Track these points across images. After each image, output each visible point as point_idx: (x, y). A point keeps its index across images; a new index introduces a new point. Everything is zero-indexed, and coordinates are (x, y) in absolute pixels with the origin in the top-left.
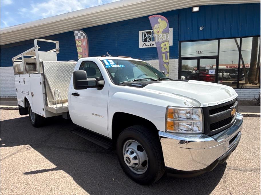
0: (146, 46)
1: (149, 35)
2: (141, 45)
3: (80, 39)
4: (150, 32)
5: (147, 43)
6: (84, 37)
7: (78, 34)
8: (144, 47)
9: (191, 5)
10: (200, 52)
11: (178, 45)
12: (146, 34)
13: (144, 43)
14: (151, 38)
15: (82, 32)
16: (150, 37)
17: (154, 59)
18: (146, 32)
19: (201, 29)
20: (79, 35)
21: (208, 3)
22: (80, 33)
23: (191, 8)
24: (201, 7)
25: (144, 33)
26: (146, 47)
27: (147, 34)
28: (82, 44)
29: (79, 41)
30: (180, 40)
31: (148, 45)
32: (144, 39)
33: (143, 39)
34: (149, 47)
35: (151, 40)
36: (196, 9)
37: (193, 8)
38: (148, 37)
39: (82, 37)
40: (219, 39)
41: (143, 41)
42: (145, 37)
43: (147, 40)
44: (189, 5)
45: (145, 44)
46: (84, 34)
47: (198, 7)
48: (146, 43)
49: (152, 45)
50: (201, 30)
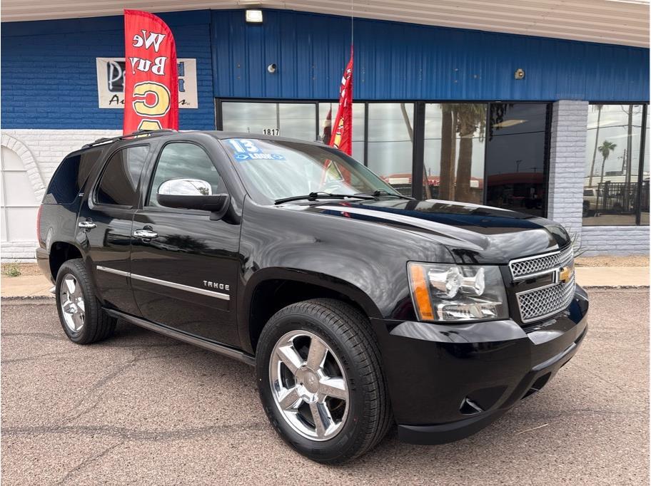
0: (120, 104)
2: (106, 99)
5: (123, 96)
8: (114, 105)
10: (272, 131)
11: (214, 108)
13: (114, 93)
18: (118, 62)
19: (270, 69)
23: (241, 12)
24: (266, 12)
25: (113, 65)
26: (121, 106)
27: (123, 70)
30: (217, 95)
32: (113, 83)
33: (110, 82)
36: (254, 16)
37: (248, 12)
40: (317, 101)
41: (111, 87)
42: (115, 76)
43: (122, 87)
45: (115, 96)
47: (260, 12)
48: (118, 94)
50: (270, 73)
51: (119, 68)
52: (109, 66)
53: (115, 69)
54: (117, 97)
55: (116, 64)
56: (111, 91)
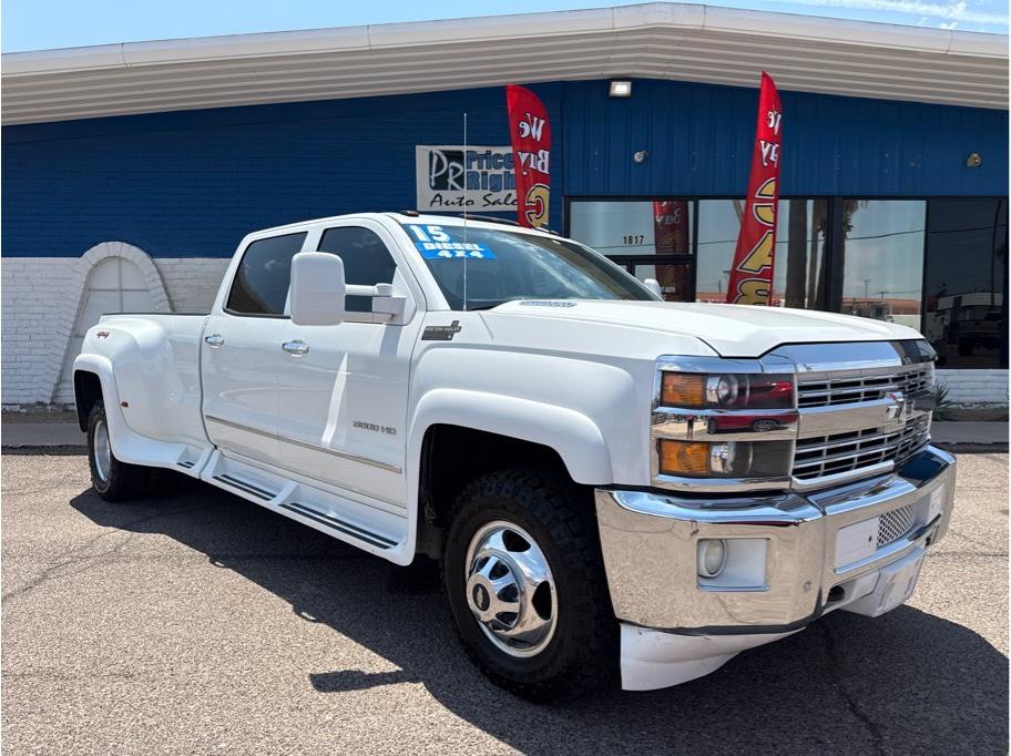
0: (443, 205)
2: (425, 200)
5: (447, 195)
8: (437, 208)
9: (605, 73)
11: (560, 210)
13: (437, 192)
14: (462, 174)
16: (459, 174)
18: (443, 151)
19: (638, 157)
21: (661, 73)
23: (606, 83)
24: (637, 83)
25: (437, 155)
26: (445, 209)
27: (449, 161)
30: (566, 192)
31: (453, 203)
32: (436, 178)
33: (433, 177)
34: (457, 208)
36: (621, 89)
37: (613, 83)
38: (451, 171)
41: (433, 184)
43: (447, 183)
44: (599, 73)
47: (629, 83)
48: (442, 192)
50: (638, 164)
51: (444, 159)
52: (431, 155)
53: (440, 161)
55: (440, 153)
56: (434, 188)
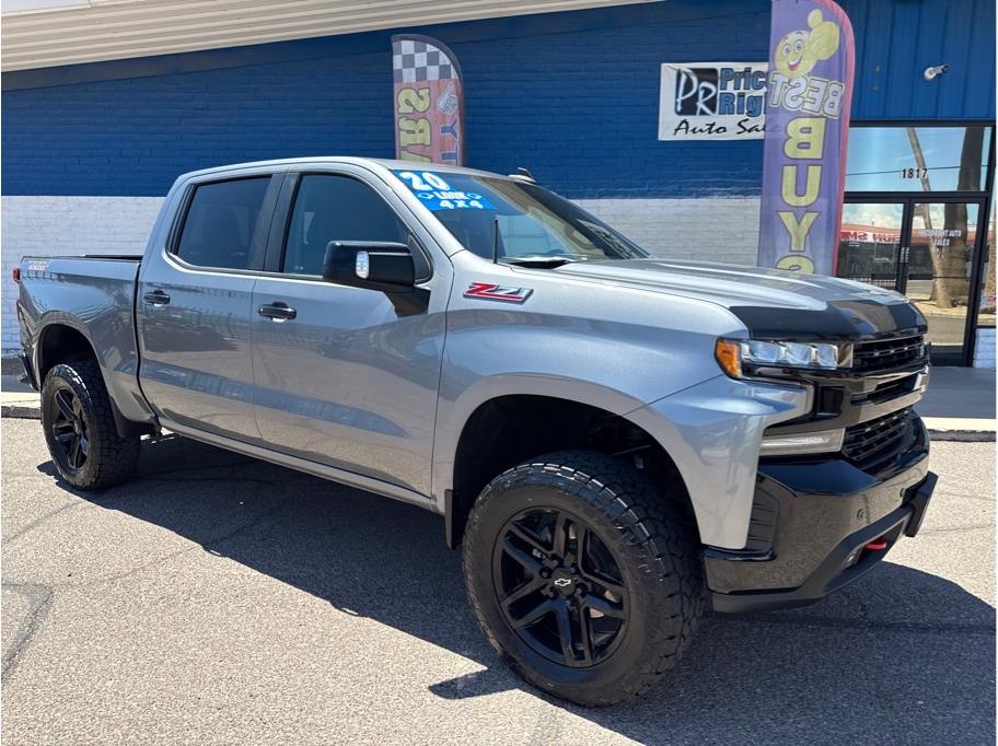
0: (690, 133)
1: (705, 84)
2: (669, 126)
3: (424, 84)
4: (714, 71)
5: (695, 121)
6: (444, 72)
7: (418, 57)
8: (682, 136)
10: (915, 173)
12: (694, 79)
13: (683, 118)
14: (715, 97)
15: (436, 49)
16: (709, 97)
17: (723, 194)
20: (421, 60)
22: (424, 50)
25: (686, 74)
26: (691, 137)
27: (700, 81)
28: (433, 104)
29: (422, 93)
31: (701, 130)
33: (679, 100)
34: (705, 137)
35: (713, 109)
39: (433, 73)
42: (686, 91)
43: (696, 107)
46: (444, 59)
48: (689, 118)
49: (717, 131)
52: (679, 76)
53: (689, 81)
54: (687, 123)
55: (691, 72)
56: (680, 113)
